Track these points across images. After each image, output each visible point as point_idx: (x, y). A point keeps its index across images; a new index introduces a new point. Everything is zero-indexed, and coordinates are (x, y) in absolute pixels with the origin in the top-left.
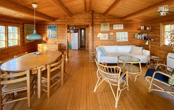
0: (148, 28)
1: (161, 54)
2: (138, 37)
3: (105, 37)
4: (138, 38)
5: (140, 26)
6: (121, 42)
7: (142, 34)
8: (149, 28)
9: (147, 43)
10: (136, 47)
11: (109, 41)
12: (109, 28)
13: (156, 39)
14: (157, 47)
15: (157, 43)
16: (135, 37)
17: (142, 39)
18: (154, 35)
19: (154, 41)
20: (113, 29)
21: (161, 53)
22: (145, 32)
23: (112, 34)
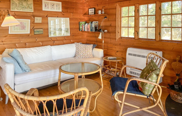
0: (100, 12)
1: (117, 51)
2: (86, 27)
3: (23, 28)
4: (86, 30)
5: (87, 9)
6: (58, 39)
7: (92, 22)
8: (102, 11)
9: (100, 37)
10: (84, 45)
11: (32, 37)
12: (32, 5)
13: (111, 29)
14: (113, 41)
15: (112, 35)
16: (81, 28)
17: (92, 30)
18: (108, 24)
19: (108, 32)
20: (42, 10)
21: (117, 49)
22: (96, 19)
23: (38, 20)
